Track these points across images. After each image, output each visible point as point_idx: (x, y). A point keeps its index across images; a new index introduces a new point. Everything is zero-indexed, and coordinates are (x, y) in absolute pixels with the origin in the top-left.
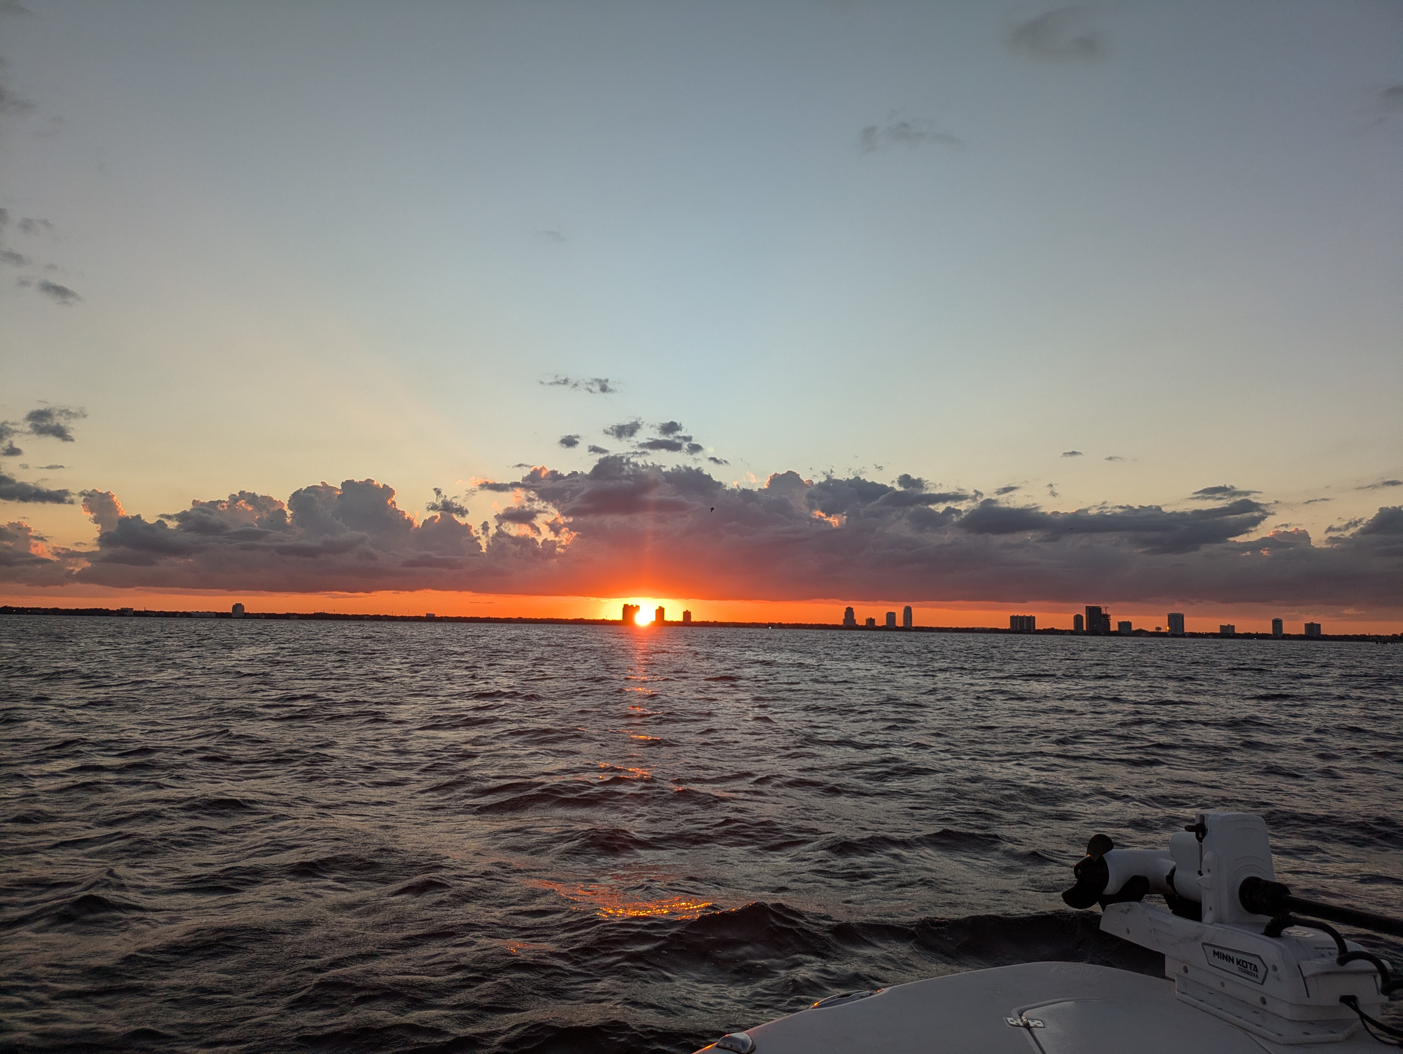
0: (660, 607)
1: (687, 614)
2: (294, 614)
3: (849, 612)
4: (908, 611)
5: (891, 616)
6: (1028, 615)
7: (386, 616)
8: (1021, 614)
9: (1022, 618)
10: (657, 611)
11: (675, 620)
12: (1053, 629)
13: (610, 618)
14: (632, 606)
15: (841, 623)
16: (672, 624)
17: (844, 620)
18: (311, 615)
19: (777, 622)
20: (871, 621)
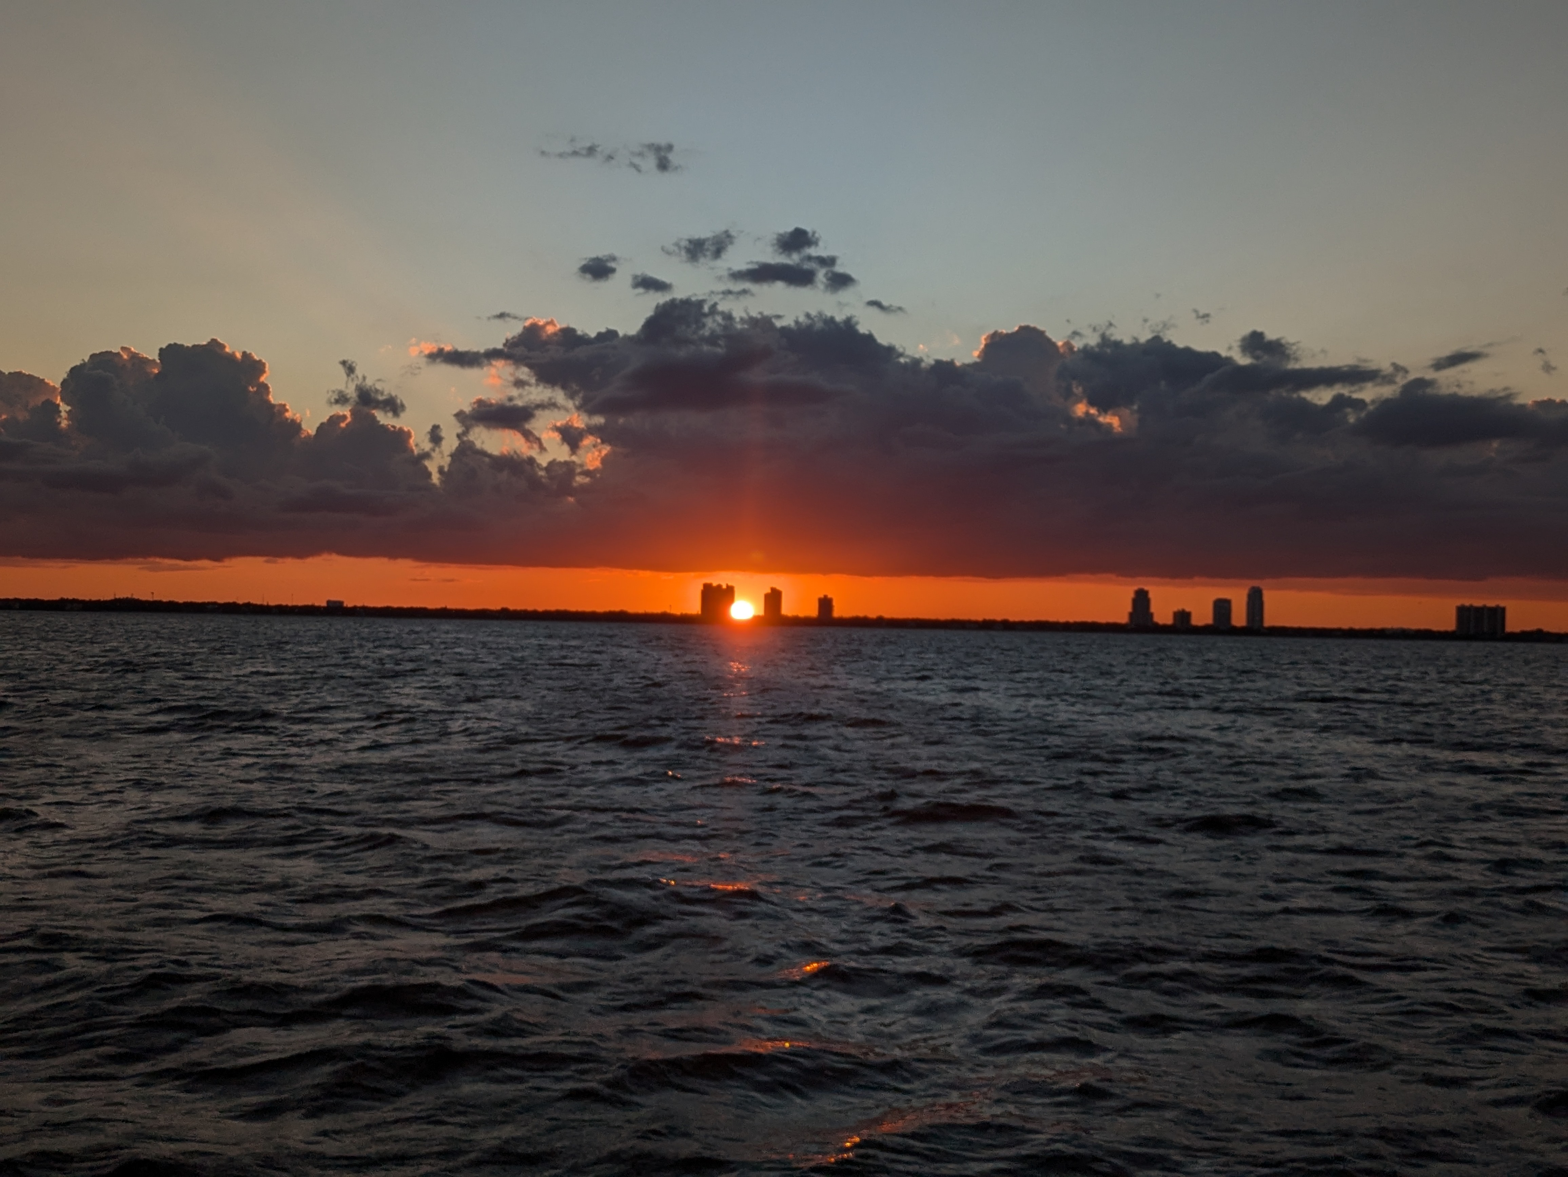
0: (774, 590)
1: (825, 604)
2: (74, 601)
3: (1141, 599)
4: (1255, 600)
5: (1222, 607)
6: (1491, 603)
7: (248, 605)
8: (1478, 603)
9: (1480, 611)
10: (767, 596)
11: (801, 614)
12: (1540, 631)
13: (677, 611)
14: (719, 586)
15: (1124, 619)
16: (796, 622)
17: (1131, 615)
18: (105, 602)
19: (999, 618)
20: (1183, 616)
